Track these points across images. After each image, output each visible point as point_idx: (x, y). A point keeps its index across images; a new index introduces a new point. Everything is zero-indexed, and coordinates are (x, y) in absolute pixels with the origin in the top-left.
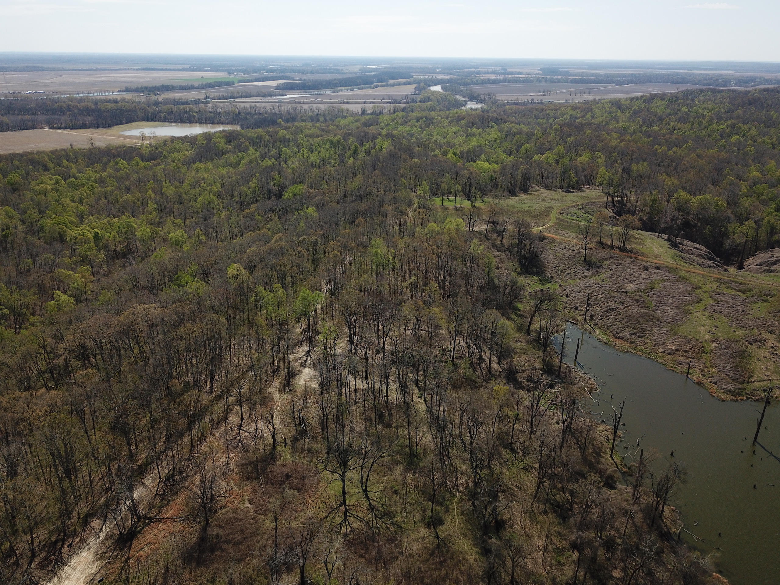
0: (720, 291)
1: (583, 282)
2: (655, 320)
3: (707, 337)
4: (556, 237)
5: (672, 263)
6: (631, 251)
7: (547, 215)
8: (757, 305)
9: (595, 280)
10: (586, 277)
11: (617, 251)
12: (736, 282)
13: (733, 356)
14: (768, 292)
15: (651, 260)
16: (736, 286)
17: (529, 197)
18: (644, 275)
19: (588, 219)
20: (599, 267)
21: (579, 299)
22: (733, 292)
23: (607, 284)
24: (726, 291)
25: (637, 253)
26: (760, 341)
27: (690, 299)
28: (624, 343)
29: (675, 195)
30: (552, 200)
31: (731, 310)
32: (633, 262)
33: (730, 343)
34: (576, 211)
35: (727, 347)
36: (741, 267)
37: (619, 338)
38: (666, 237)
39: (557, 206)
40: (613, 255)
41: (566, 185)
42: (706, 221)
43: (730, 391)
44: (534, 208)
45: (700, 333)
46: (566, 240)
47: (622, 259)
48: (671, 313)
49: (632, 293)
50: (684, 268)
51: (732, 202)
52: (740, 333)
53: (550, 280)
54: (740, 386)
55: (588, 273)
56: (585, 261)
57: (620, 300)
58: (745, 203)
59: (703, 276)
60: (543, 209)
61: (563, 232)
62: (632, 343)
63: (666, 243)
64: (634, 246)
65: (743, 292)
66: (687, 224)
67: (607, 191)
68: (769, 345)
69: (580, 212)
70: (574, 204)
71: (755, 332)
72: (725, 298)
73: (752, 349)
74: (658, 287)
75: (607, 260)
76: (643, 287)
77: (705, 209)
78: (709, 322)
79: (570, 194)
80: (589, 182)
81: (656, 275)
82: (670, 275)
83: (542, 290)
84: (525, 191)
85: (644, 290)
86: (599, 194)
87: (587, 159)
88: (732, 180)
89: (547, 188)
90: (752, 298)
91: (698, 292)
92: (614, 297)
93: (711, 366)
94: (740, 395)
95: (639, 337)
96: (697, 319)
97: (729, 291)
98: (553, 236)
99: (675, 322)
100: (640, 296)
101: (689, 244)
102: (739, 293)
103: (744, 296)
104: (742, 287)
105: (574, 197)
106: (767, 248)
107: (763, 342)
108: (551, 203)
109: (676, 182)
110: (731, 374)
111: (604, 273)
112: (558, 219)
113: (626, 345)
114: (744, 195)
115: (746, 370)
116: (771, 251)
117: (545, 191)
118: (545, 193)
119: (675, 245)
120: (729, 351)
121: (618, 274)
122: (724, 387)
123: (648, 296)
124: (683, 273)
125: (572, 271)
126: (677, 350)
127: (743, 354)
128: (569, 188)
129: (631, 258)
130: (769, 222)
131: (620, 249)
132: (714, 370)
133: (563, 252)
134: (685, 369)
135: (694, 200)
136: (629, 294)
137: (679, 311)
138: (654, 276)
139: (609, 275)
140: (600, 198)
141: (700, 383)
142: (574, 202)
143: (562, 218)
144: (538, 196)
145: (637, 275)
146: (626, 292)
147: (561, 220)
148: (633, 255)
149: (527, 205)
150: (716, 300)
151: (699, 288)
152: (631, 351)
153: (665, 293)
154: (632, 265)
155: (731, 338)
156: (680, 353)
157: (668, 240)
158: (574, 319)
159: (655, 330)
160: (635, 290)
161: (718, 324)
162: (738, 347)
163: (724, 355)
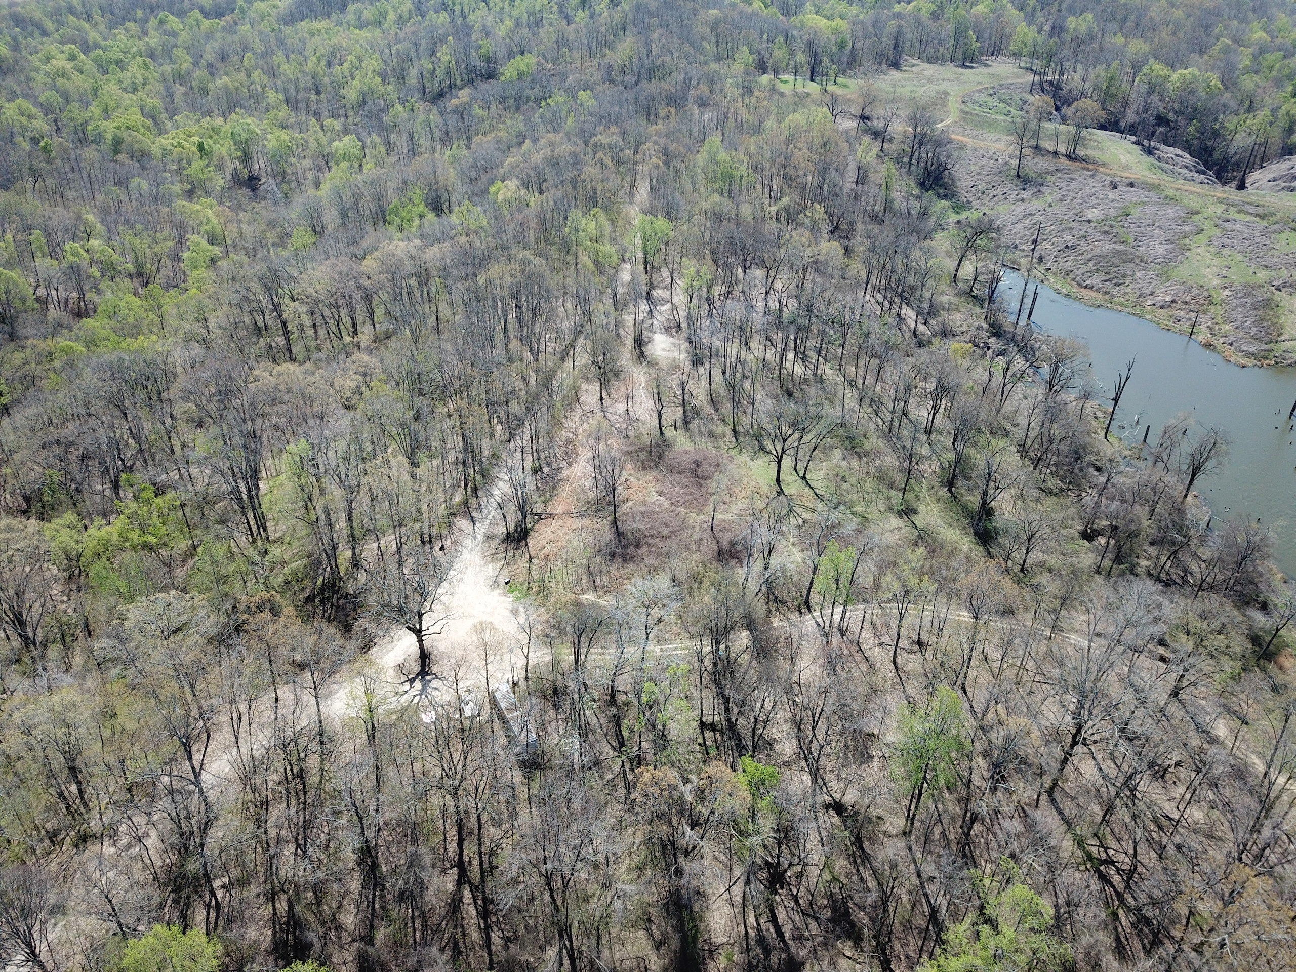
0: (1230, 217)
1: (1020, 209)
2: (1137, 261)
3: (1216, 282)
4: (965, 139)
5: (1152, 177)
6: (1084, 160)
7: (944, 105)
8: (1284, 236)
9: (1038, 204)
10: (1023, 200)
11: (1064, 161)
12: (1250, 204)
13: (1256, 306)
15: (1119, 173)
16: (1252, 209)
17: (905, 75)
18: (1111, 195)
19: (1005, 111)
20: (1042, 185)
21: (1017, 233)
22: (1249, 218)
23: (1057, 209)
24: (1237, 216)
25: (1095, 162)
26: (1291, 286)
27: (1186, 228)
28: (1094, 294)
29: (1145, 70)
30: (943, 80)
31: (1247, 243)
32: (1092, 176)
33: (1249, 290)
34: (986, 99)
35: (1246, 295)
36: (1241, 187)
37: (1086, 287)
38: (1134, 139)
39: (955, 92)
40: (1060, 166)
41: (960, 54)
42: (1192, 114)
43: (1253, 354)
44: (919, 94)
45: (1204, 276)
46: (982, 144)
47: (1074, 172)
48: (1161, 250)
49: (1098, 222)
50: (1172, 185)
51: (1229, 83)
52: (1262, 275)
53: (967, 205)
54: (1266, 347)
55: (1025, 195)
56: (1018, 176)
57: (1082, 233)
58: (1248, 83)
59: (1200, 195)
60: (933, 94)
61: (974, 133)
62: (1106, 293)
63: (1135, 146)
64: (1090, 153)
65: (1262, 217)
66: (1161, 120)
67: (1028, 65)
69: (990, 99)
70: (980, 87)
71: (1284, 273)
72: (1237, 226)
73: (1281, 297)
74: (1136, 213)
75: (1051, 173)
76: (1113, 213)
77: (1193, 92)
78: (1217, 261)
79: (968, 71)
80: (996, 51)
81: (1132, 195)
82: (1151, 194)
83: (959, 222)
84: (896, 65)
85: (1116, 217)
86: (1016, 70)
87: (986, 10)
88: (1227, 46)
89: (929, 61)
90: (1277, 227)
91: (1196, 218)
92: (1072, 229)
93: (1224, 322)
94: (1266, 358)
95: (1116, 284)
96: (1199, 258)
97: (1242, 216)
98: (962, 138)
99: (1166, 262)
100: (1111, 226)
101: (1169, 151)
102: (1257, 219)
103: (1264, 223)
104: (1260, 210)
105: (975, 76)
106: (1282, 155)
108: (944, 86)
109: (1146, 48)
110: (1254, 331)
111: (1051, 194)
112: (962, 111)
113: (1099, 296)
114: (1247, 71)
115: (1274, 325)
116: (1290, 160)
117: (927, 66)
118: (930, 70)
119: (1150, 152)
120: (1249, 300)
121: (1073, 194)
122: (1244, 348)
123: (1123, 226)
124: (1170, 192)
125: (999, 191)
126: (1173, 301)
127: (1268, 304)
128: (967, 60)
129: (1088, 170)
130: (1288, 113)
131: (1068, 156)
132: (1227, 327)
133: (980, 163)
134: (1186, 327)
135: (1175, 77)
136: (1093, 224)
137: (1170, 246)
138: (1128, 197)
139: (1059, 197)
140: (1018, 77)
141: (1209, 346)
142: (979, 83)
143: (967, 109)
144: (917, 74)
145: (1101, 197)
146: (1089, 221)
147: (967, 113)
148: (1091, 167)
149: (908, 89)
150: (1224, 229)
151: (1197, 213)
152: (1106, 304)
153: (1148, 222)
154: (1091, 181)
155: (1251, 282)
156: (1178, 306)
157: (1137, 143)
158: (1013, 263)
159: (1138, 274)
160: (1101, 217)
161: (1231, 263)
162: (1260, 295)
163: (1243, 305)
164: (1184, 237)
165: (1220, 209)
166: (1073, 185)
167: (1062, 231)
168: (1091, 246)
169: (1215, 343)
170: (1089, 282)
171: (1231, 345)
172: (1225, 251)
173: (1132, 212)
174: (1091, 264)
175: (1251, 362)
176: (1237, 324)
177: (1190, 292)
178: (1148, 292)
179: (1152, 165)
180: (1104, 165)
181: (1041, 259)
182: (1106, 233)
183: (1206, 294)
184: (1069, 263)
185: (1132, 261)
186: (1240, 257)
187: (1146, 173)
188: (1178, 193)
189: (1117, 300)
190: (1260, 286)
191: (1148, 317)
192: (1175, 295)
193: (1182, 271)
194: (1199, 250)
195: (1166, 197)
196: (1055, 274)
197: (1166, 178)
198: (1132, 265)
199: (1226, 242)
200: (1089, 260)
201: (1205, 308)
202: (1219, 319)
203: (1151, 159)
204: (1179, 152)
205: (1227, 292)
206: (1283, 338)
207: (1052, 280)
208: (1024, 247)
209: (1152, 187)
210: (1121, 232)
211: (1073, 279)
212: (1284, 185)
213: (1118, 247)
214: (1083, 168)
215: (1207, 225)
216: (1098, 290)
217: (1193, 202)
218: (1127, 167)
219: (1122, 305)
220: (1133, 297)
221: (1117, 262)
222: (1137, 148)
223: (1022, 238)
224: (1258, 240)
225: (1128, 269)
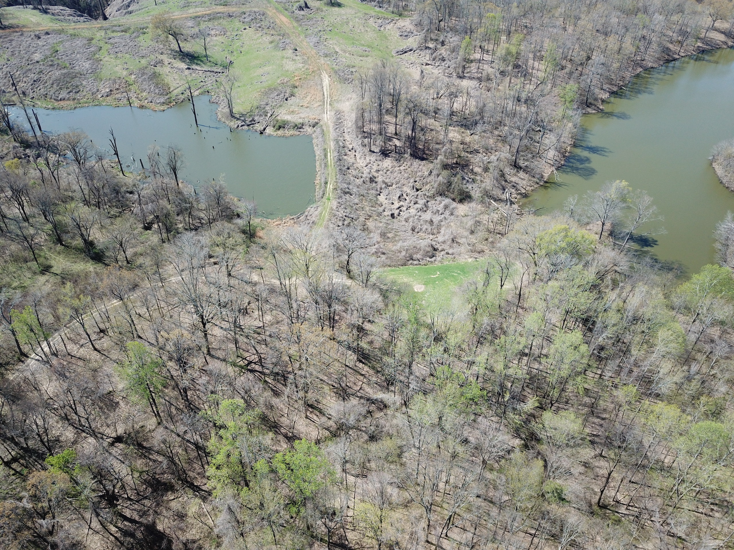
0: (110, 36)
2: (79, 75)
3: (125, 73)
5: (57, 26)
6: (11, 27)
8: (141, 38)
12: (115, 26)
13: (151, 78)
14: (142, 26)
15: (36, 29)
16: (117, 29)
18: (40, 43)
22: (119, 34)
23: (14, 61)
24: (113, 35)
25: (18, 27)
26: (159, 62)
27: (92, 49)
28: (68, 102)
31: (127, 48)
32: (22, 35)
33: (142, 71)
35: (143, 74)
36: (105, 18)
37: (61, 100)
38: (31, 6)
43: (164, 103)
45: (117, 72)
47: (10, 35)
48: (87, 65)
49: (43, 61)
50: (69, 28)
57: (37, 70)
59: (88, 29)
62: (74, 99)
64: (11, 21)
65: (125, 31)
68: (166, 63)
71: (153, 57)
72: (116, 40)
73: (158, 69)
74: (60, 48)
76: (48, 53)
78: (118, 62)
81: (52, 39)
82: (62, 36)
85: (51, 55)
90: (135, 34)
91: (93, 42)
92: (30, 70)
93: (141, 92)
94: (170, 102)
95: (76, 93)
96: (109, 63)
97: (116, 34)
99: (94, 71)
100: (52, 61)
101: (55, 8)
102: (123, 33)
103: (128, 35)
104: (122, 28)
107: (161, 62)
110: (157, 91)
113: (71, 102)
115: (164, 84)
119: (45, 12)
120: (146, 77)
121: (17, 49)
122: (158, 102)
123: (58, 59)
124: (71, 32)
126: (111, 91)
127: (155, 76)
129: (17, 32)
132: (144, 94)
134: (125, 101)
136: (41, 63)
137: (91, 61)
138: (50, 41)
139: (10, 53)
145: (35, 46)
146: (38, 62)
148: (17, 30)
150: (111, 44)
152: (78, 106)
153: (70, 52)
154: (23, 38)
155: (141, 67)
156: (115, 92)
157: (35, 8)
158: (9, 101)
159: (84, 83)
160: (43, 58)
161: (126, 60)
163: (144, 80)
164: (95, 54)
165: (103, 33)
166: (14, 43)
167: (26, 73)
168: (48, 76)
169: (144, 104)
170: (60, 97)
171: (151, 102)
172: (119, 55)
173: (58, 49)
174: (55, 86)
175: (165, 107)
176: (148, 91)
177: (116, 83)
178: (95, 90)
179: (52, 19)
180: (24, 26)
181: (24, 93)
182: (51, 65)
183: (124, 81)
184: (42, 90)
185: (76, 76)
186: (127, 56)
187: (51, 24)
188: (76, 31)
189: (82, 101)
190: (146, 67)
191: (104, 104)
192: (110, 87)
193: (105, 73)
194: (106, 59)
195: (71, 35)
196: (38, 99)
197: (65, 24)
198: (77, 79)
199: (117, 50)
200: (53, 84)
201: (128, 88)
202: (138, 92)
203: (49, 16)
204: (61, 8)
205: (133, 77)
206: (171, 90)
207: (39, 103)
208: (9, 90)
209: (60, 32)
210: (59, 62)
211: (51, 98)
212: (125, 11)
213: (65, 71)
214: (14, 32)
215: (102, 44)
216: (69, 99)
217: (87, 34)
218: (38, 24)
219: (86, 103)
220: (89, 96)
221: (68, 80)
222: (36, 12)
223: (4, 85)
224: (131, 44)
225: (76, 81)
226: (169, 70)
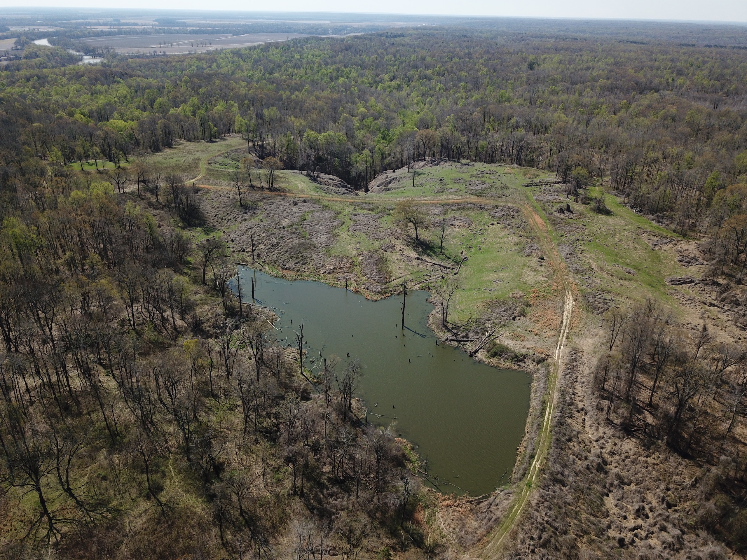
0: (356, 213)
1: (244, 226)
2: (312, 247)
3: (355, 252)
4: (210, 187)
5: (315, 195)
6: (279, 190)
7: (197, 167)
8: (384, 219)
9: (254, 221)
10: (245, 220)
11: (267, 192)
12: (366, 203)
13: (376, 263)
14: (390, 207)
15: (298, 195)
16: (367, 206)
17: (174, 151)
18: (295, 210)
19: (235, 165)
20: (255, 209)
21: (243, 241)
22: (366, 212)
23: (266, 223)
24: (360, 212)
25: (285, 190)
26: (391, 248)
27: (335, 223)
28: (291, 273)
29: (305, 134)
30: (197, 151)
31: (367, 226)
32: (283, 199)
33: (372, 253)
34: (223, 160)
35: (370, 257)
36: (367, 190)
37: (286, 269)
38: (305, 172)
39: (204, 157)
40: (265, 196)
41: (208, 135)
42: (334, 155)
43: (379, 292)
44: (182, 162)
45: (348, 250)
46: (219, 188)
47: (273, 198)
48: (324, 238)
49: (288, 227)
50: (326, 198)
51: (350, 136)
52: (377, 244)
53: (213, 229)
54: (385, 286)
55: (246, 216)
56: (241, 205)
57: (280, 235)
58: (360, 135)
59: (341, 202)
60: (190, 161)
61: (215, 182)
62: (298, 271)
63: (306, 178)
64: (282, 185)
65: (372, 210)
66: (319, 159)
67: (247, 137)
68: (398, 249)
69: (226, 160)
70: (220, 153)
71: (387, 241)
72: (361, 218)
73: (387, 255)
74: (309, 218)
75: (260, 201)
76: (296, 220)
77: (331, 144)
78: (353, 240)
79: (213, 144)
80: (229, 130)
81: (305, 208)
82: (315, 206)
83: (208, 240)
84: (169, 145)
85: (298, 223)
86: (241, 141)
87: (222, 108)
88: (346, 117)
89: (190, 140)
90: (380, 214)
91: (340, 216)
92: (274, 234)
93: (362, 276)
94: (386, 293)
95: (302, 264)
96: (344, 240)
97: (362, 211)
98: (207, 186)
99: (328, 246)
100: (296, 229)
101: (325, 177)
102: (370, 212)
103: (373, 214)
104: (371, 206)
105: (218, 147)
106: (382, 171)
107: (393, 247)
108: (198, 155)
109: (304, 123)
110: (377, 278)
111: (261, 214)
112: (208, 169)
113: (294, 273)
114: (359, 129)
115: (386, 272)
116: (386, 173)
117: (189, 143)
118: (190, 146)
119: (314, 179)
120: (372, 260)
121: (273, 212)
122: (374, 290)
123: (302, 228)
124: (325, 203)
125: (231, 217)
126: (334, 269)
127: (382, 261)
128: (212, 138)
129: (281, 196)
130: (379, 149)
131: (270, 189)
132: (364, 278)
133: (219, 200)
134: (343, 282)
135: (321, 137)
136: (286, 229)
137: (329, 235)
138: (304, 209)
139: (266, 215)
140: (242, 144)
141: (357, 292)
142: (219, 151)
143: (211, 168)
144: (183, 149)
145: (289, 211)
146: (284, 228)
147: (211, 170)
148: (282, 194)
149: (174, 160)
150: (354, 221)
151: (340, 213)
152: (299, 278)
153: (315, 223)
154: (283, 202)
155: (371, 249)
156: (338, 271)
157: (308, 175)
158: (243, 261)
159: (314, 256)
160: (290, 224)
161: (360, 240)
162: (377, 256)
163: (369, 264)
164: (335, 229)
165: (351, 209)
166: (273, 206)
167: (269, 236)
168: (286, 243)
169: (359, 290)
170: (287, 266)
171: (367, 289)
172: (357, 233)
173: (307, 217)
174: (287, 254)
175: (379, 297)
176: (369, 275)
177: (342, 261)
178: (320, 265)
179: (316, 187)
180: (289, 191)
181: (259, 255)
182: (294, 233)
183: (351, 261)
184: (275, 256)
185: (309, 248)
186: (364, 235)
187: (313, 193)
188: (329, 203)
189: (304, 273)
190: (377, 251)
191: (323, 281)
192: (335, 264)
193: (336, 250)
194: (343, 235)
195: (324, 206)
196: (268, 264)
197: (323, 194)
198: (310, 250)
199: (357, 228)
200: (286, 252)
201: (352, 269)
202: (359, 275)
203: (315, 184)
204: (332, 177)
205: (361, 258)
206: (392, 279)
207: (267, 268)
208: (248, 250)
209: (316, 201)
210: (302, 231)
211: (279, 266)
212: (384, 188)
214: (278, 195)
215: (346, 219)
216: (293, 270)
217: (337, 207)
218: (302, 191)
219: (308, 276)
220: (313, 270)
221: (301, 250)
223: (247, 244)
224: (372, 224)
225: (307, 254)
226: (398, 256)
